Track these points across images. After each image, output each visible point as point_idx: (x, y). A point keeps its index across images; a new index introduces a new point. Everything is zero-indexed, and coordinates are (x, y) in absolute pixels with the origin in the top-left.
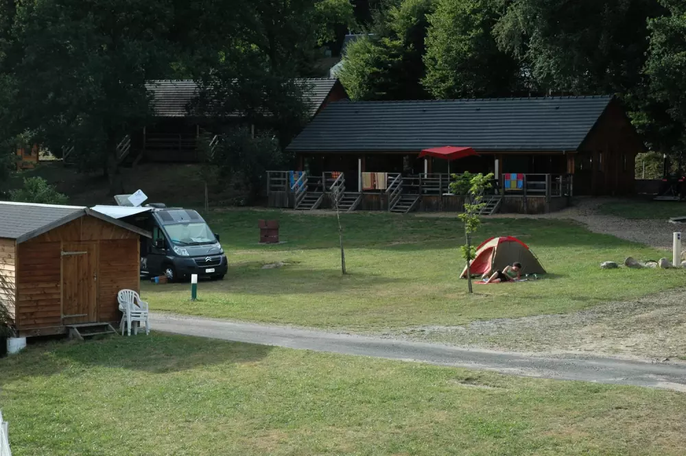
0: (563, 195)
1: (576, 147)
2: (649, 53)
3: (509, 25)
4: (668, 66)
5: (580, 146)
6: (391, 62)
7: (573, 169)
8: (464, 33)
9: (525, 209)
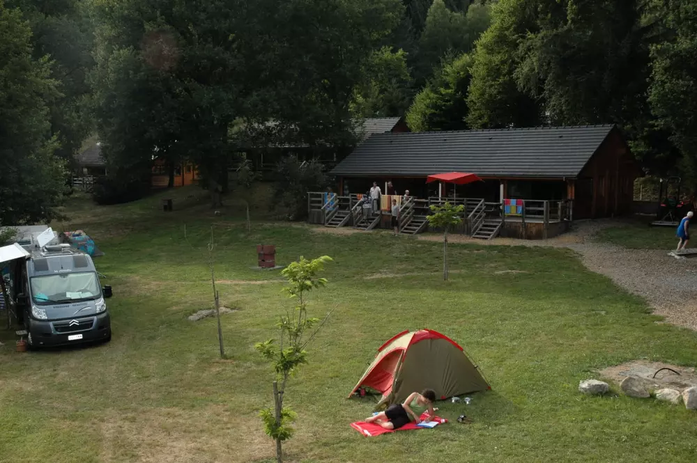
0: (562, 220)
1: (576, 174)
2: (652, 79)
3: (526, 69)
4: (672, 92)
5: (581, 172)
6: (444, 105)
7: (573, 195)
8: (494, 80)
9: (524, 233)
